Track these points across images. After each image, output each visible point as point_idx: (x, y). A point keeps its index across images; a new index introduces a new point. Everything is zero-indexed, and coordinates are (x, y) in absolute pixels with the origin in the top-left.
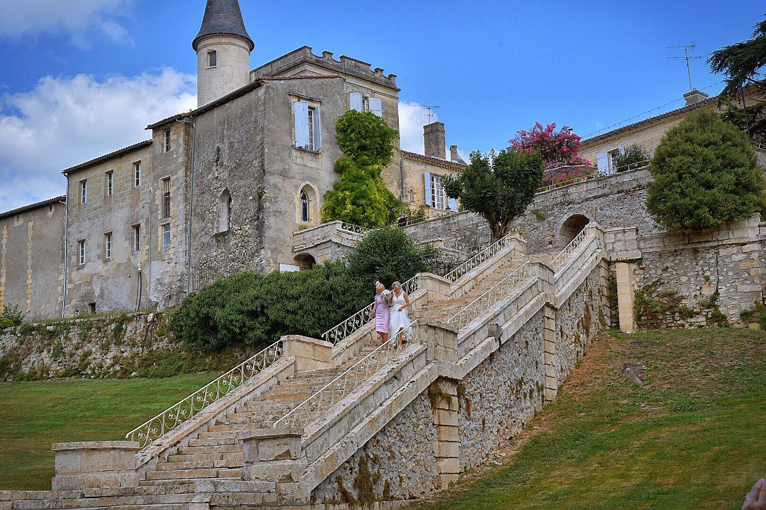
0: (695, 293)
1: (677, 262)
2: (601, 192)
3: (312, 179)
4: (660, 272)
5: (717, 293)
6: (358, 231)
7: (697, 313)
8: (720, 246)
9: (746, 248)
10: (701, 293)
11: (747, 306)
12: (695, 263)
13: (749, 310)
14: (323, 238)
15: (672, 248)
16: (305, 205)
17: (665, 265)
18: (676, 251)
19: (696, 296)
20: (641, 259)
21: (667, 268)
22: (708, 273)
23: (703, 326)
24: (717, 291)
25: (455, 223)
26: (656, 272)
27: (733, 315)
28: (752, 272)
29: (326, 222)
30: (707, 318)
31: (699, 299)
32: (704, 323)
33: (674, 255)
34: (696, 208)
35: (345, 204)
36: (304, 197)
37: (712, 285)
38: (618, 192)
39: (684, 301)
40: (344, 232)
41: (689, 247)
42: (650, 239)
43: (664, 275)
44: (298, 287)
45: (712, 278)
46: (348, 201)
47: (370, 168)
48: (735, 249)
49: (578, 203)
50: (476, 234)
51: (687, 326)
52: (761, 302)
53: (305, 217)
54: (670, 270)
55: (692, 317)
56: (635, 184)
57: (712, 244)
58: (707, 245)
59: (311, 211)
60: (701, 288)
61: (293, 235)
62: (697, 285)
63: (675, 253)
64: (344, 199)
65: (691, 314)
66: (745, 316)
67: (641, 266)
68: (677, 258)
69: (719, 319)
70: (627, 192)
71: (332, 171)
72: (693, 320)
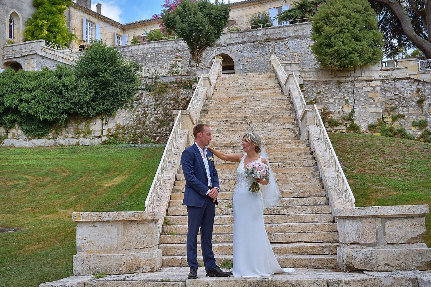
0: (338, 110)
1: (327, 88)
2: (241, 40)
3: (17, 8)
4: (315, 94)
5: (353, 111)
6: (59, 49)
7: (340, 124)
8: (355, 80)
9: (373, 83)
10: (342, 111)
11: (373, 121)
12: (338, 91)
13: (374, 124)
14: (31, 51)
15: (324, 79)
16: (11, 27)
17: (319, 90)
18: (326, 81)
19: (339, 112)
20: (303, 84)
21: (320, 92)
22: (347, 98)
23: (344, 133)
24: (353, 110)
25: (129, 51)
26: (313, 94)
27: (364, 127)
28: (376, 100)
29: (27, 40)
30: (347, 128)
31: (342, 114)
32: (344, 131)
33: (324, 83)
34: (350, 53)
35: (42, 29)
36: (11, 21)
37: (350, 106)
38: (254, 42)
39: (331, 115)
40: (48, 49)
41: (335, 79)
42: (309, 72)
43: (318, 97)
44: (33, 83)
45: (350, 101)
46: (45, 28)
47: (59, 7)
48: (365, 84)
49: (225, 46)
50: (146, 60)
51: (333, 131)
52: (382, 120)
53: (11, 36)
54: (322, 93)
55: (337, 126)
56: (266, 37)
57: (350, 79)
58: (347, 79)
59: (15, 31)
60: (343, 107)
61: (4, 47)
62: (340, 105)
63: (325, 82)
64: (42, 26)
65: (336, 124)
66: (371, 128)
67: (302, 89)
68: (327, 86)
69: (355, 128)
70: (260, 42)
71: (31, 5)
72: (337, 128)
